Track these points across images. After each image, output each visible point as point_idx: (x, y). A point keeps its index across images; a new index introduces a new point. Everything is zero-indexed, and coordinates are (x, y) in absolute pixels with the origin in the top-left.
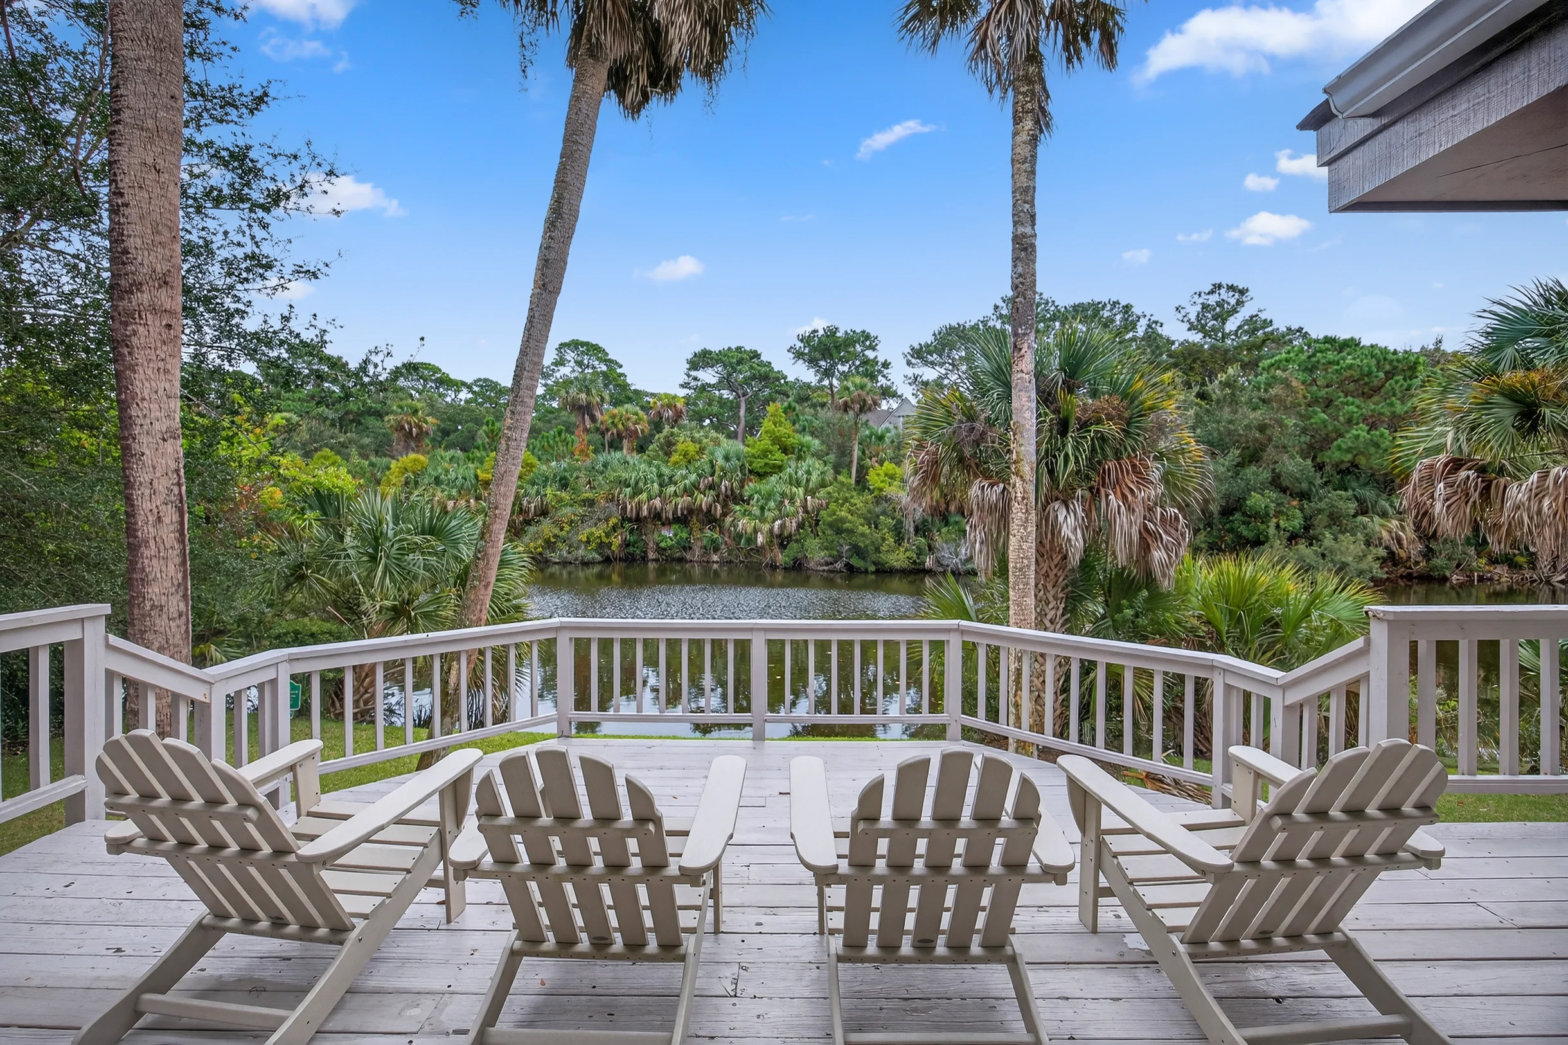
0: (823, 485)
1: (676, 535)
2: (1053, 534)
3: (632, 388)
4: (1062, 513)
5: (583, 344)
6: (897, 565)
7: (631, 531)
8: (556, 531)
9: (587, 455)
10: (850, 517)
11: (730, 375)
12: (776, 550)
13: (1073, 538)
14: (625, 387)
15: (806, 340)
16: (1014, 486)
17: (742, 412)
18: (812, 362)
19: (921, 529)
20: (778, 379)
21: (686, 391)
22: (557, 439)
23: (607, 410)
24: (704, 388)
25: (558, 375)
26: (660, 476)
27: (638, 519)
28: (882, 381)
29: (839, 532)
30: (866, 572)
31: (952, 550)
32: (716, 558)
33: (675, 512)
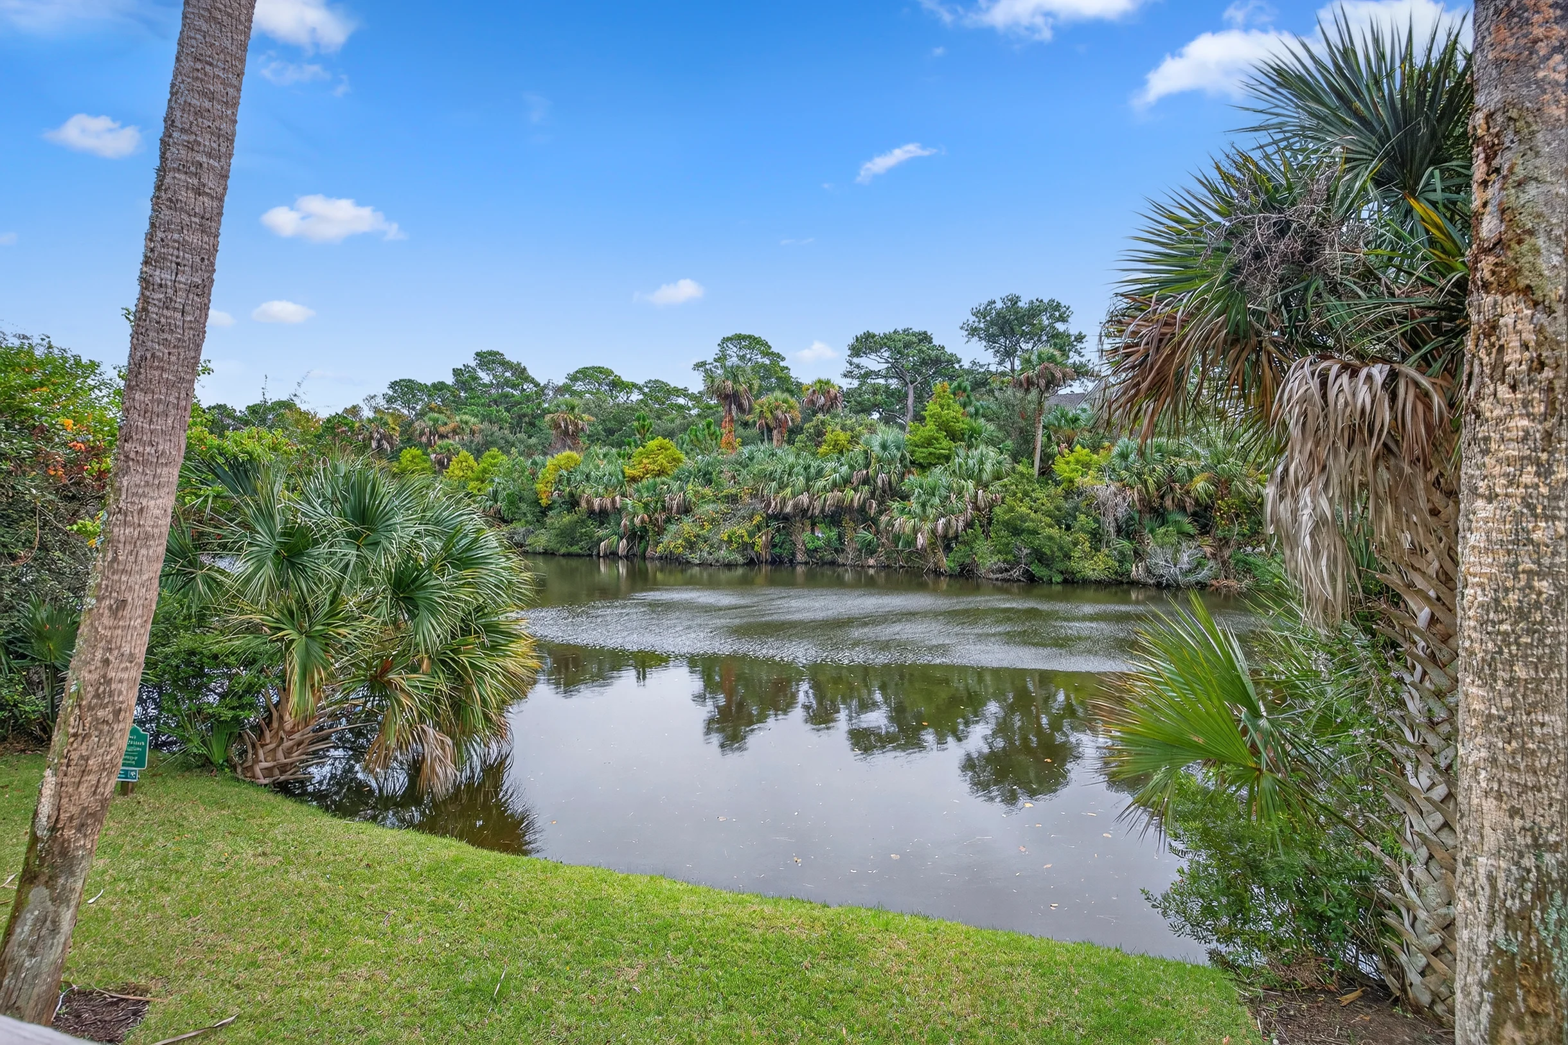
0: (998, 477)
1: (826, 535)
5: (745, 338)
6: (1092, 575)
7: (777, 531)
8: (697, 530)
9: (733, 448)
10: (1033, 515)
11: (897, 361)
12: (941, 554)
14: (785, 379)
15: (980, 314)
16: (1492, 328)
17: (910, 401)
18: (991, 339)
19: (1126, 530)
20: (950, 363)
21: (850, 381)
22: (706, 432)
24: (868, 376)
26: (807, 468)
27: (786, 518)
28: (1074, 358)
29: (1017, 532)
30: (1051, 581)
31: (1169, 557)
32: (871, 562)
33: (823, 511)
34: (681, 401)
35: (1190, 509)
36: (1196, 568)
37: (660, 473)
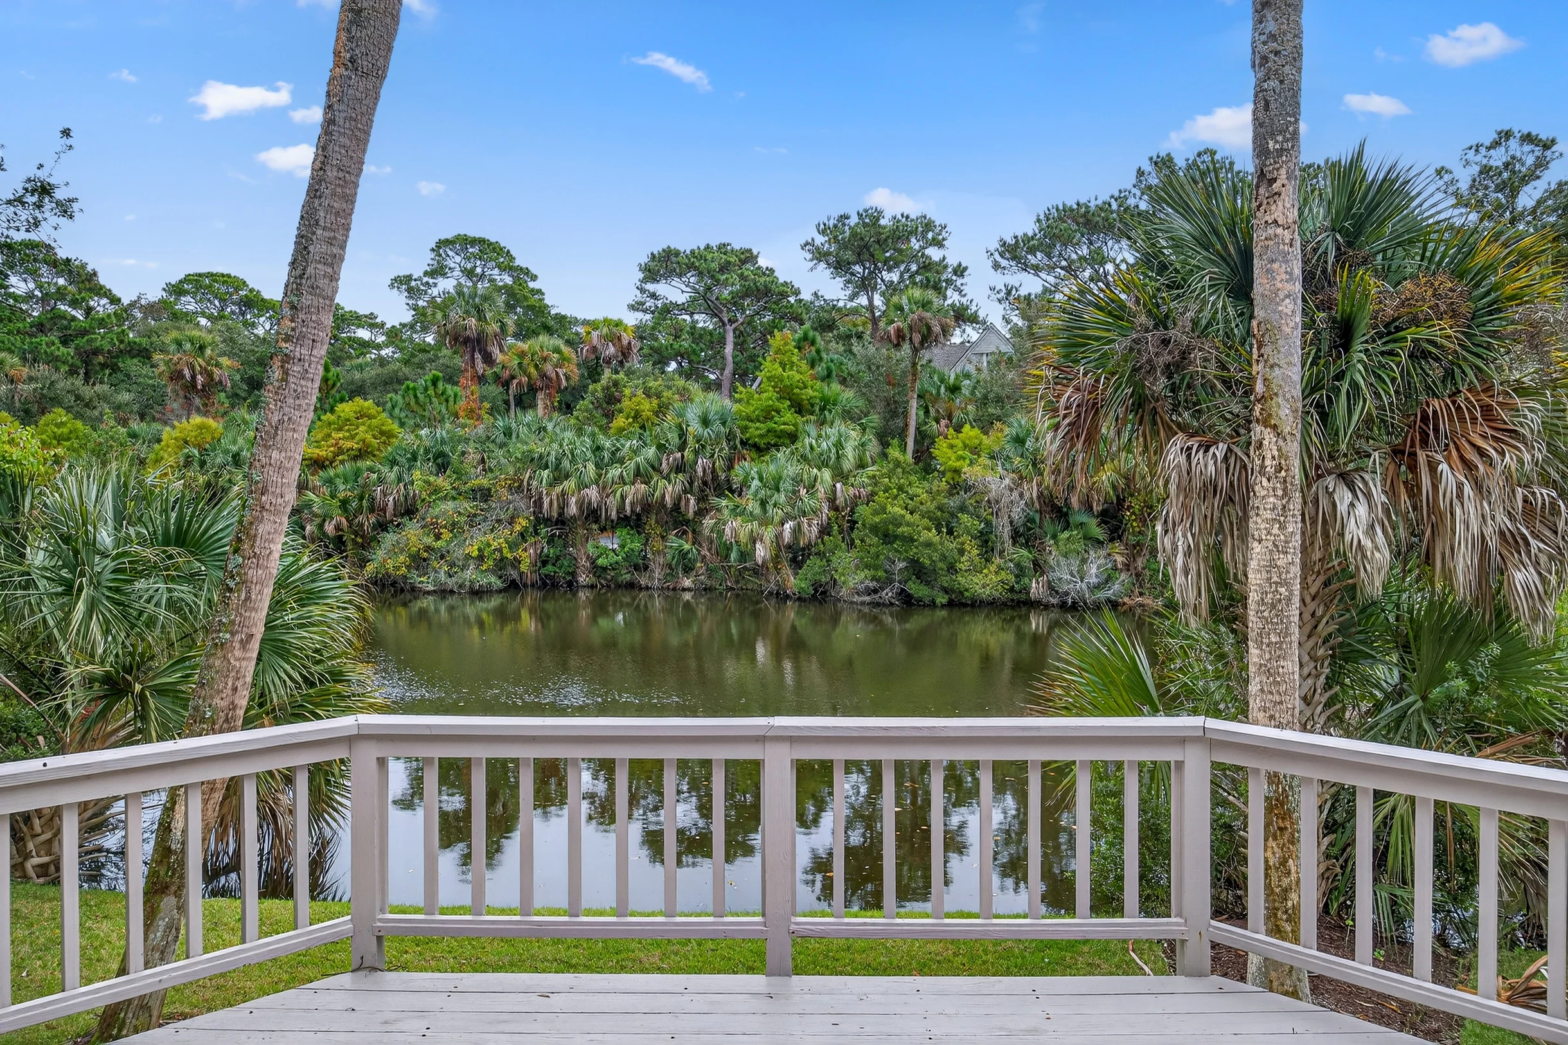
0: (861, 465)
1: (622, 546)
2: (1326, 535)
3: (553, 312)
4: (1343, 497)
5: (474, 242)
6: (985, 593)
7: (551, 541)
8: (429, 540)
9: (479, 418)
10: (908, 516)
11: (709, 289)
12: (787, 571)
13: (1367, 543)
14: (540, 310)
15: (830, 231)
16: (1260, 445)
17: (729, 349)
18: (840, 266)
19: (1023, 535)
20: (784, 295)
21: (640, 315)
22: (431, 392)
23: (510, 347)
24: (666, 310)
25: (435, 292)
26: (598, 449)
27: (561, 521)
28: (953, 297)
29: (888, 537)
30: (933, 605)
31: (1075, 569)
32: (687, 583)
33: (621, 508)
34: (364, 334)
35: (1097, 508)
36: (1107, 582)
37: (360, 455)
